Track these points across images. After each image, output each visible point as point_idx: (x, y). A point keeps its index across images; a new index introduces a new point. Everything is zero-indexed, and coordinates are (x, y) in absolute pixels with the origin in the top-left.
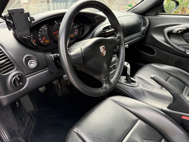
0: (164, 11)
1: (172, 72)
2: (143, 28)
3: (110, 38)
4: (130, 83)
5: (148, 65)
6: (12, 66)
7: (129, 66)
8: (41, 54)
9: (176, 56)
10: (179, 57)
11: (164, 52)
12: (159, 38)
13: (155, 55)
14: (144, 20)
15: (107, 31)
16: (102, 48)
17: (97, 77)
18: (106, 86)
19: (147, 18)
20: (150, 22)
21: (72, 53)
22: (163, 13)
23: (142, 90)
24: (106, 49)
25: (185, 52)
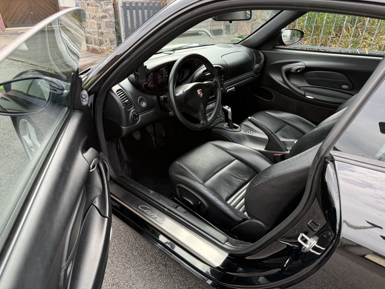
0: (283, 44)
1: (289, 120)
2: (256, 66)
3: (206, 82)
4: (232, 128)
5: (262, 112)
6: (131, 105)
7: (230, 110)
8: (149, 97)
9: (296, 101)
10: (299, 102)
11: (283, 95)
12: (277, 78)
13: (273, 99)
14: (258, 55)
15: (207, 75)
16: (199, 91)
17: (195, 116)
18: (203, 123)
19: (262, 52)
20: (265, 57)
21: (177, 95)
22: (282, 47)
23: (244, 135)
24: (203, 92)
25: (305, 96)
